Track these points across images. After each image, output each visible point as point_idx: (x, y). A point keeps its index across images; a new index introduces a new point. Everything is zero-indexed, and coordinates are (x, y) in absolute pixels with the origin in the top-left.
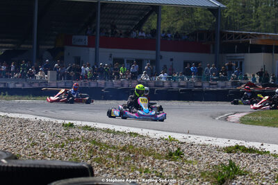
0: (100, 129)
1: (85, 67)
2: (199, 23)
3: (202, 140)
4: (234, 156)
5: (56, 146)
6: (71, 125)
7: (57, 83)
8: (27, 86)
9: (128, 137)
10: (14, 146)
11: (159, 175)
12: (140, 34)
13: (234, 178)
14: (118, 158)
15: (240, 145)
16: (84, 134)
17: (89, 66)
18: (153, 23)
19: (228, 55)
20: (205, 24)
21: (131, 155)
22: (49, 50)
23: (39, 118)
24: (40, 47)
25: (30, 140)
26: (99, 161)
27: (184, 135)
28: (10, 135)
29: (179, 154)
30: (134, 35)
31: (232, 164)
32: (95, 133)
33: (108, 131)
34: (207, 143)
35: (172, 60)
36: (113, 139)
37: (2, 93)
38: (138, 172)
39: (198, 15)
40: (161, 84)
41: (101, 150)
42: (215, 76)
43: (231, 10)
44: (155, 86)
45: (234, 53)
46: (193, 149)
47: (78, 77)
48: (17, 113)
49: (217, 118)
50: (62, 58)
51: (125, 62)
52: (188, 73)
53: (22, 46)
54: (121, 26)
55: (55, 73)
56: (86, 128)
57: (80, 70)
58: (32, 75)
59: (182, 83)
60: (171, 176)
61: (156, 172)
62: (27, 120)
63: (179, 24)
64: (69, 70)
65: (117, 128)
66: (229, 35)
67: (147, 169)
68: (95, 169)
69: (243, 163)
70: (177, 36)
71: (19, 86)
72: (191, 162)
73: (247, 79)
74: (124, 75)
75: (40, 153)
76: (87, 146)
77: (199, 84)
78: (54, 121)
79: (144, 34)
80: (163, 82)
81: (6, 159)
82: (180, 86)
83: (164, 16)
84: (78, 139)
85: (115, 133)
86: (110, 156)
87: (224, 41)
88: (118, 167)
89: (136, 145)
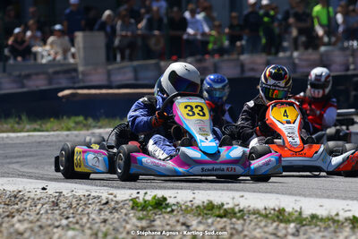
0: (256, 212)
6: (160, 204)
7: (109, 74)
8: (9, 88)
9: (347, 230)
23: (53, 187)
32: (239, 224)
33: (281, 216)
55: (100, 38)
56: (210, 209)
57: (183, 24)
58: (24, 51)
62: (16, 197)
65: (310, 206)
78: (104, 193)
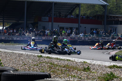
0: (54, 58)
1: (47, 31)
2: (97, 12)
3: (99, 63)
4: (113, 70)
5: (34, 65)
6: (41, 56)
9: (66, 61)
10: (16, 65)
11: (80, 78)
12: (71, 16)
13: (113, 79)
14: (62, 70)
15: (115, 65)
16: (47, 60)
17: (49, 30)
18: (77, 11)
19: (110, 25)
20: (100, 12)
21: (67, 69)
22: (31, 23)
23: (27, 53)
24: (28, 22)
25: (23, 62)
26: (54, 72)
27: (90, 60)
28: (14, 61)
29: (88, 69)
30: (69, 17)
31: (112, 74)
32: (52, 60)
33: (57, 59)
34: (101, 64)
35: (85, 28)
36: (60, 62)
37: (11, 42)
38: (70, 77)
39: (97, 8)
40: (81, 38)
41: (54, 67)
42: (104, 35)
43: (111, 6)
44: (78, 39)
45: (113, 25)
46: (95, 67)
47: (44, 35)
48: (17, 51)
49: (105, 53)
50: (37, 27)
51: (65, 28)
52: (92, 33)
53: (20, 22)
54: (63, 13)
56: (48, 57)
57: (45, 32)
59: (90, 38)
60: (85, 79)
61: (79, 77)
62: (22, 54)
63: (89, 12)
64: (40, 32)
65: (61, 58)
66: (111, 17)
67: (74, 76)
68: (52, 75)
69: (117, 73)
70: (88, 17)
71: (18, 39)
72: (93, 72)
73: (118, 36)
74: (64, 34)
75: (28, 68)
76: (48, 65)
77: (97, 38)
78: (34, 54)
79: (73, 16)
80: (82, 37)
81: (12, 71)
82: (89, 39)
83: (82, 9)
84: (44, 62)
85: (61, 60)
86: (58, 70)
87: (108, 19)
88: (62, 74)
89: (70, 65)
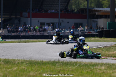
12: (52, 11)
51: (46, 24)
